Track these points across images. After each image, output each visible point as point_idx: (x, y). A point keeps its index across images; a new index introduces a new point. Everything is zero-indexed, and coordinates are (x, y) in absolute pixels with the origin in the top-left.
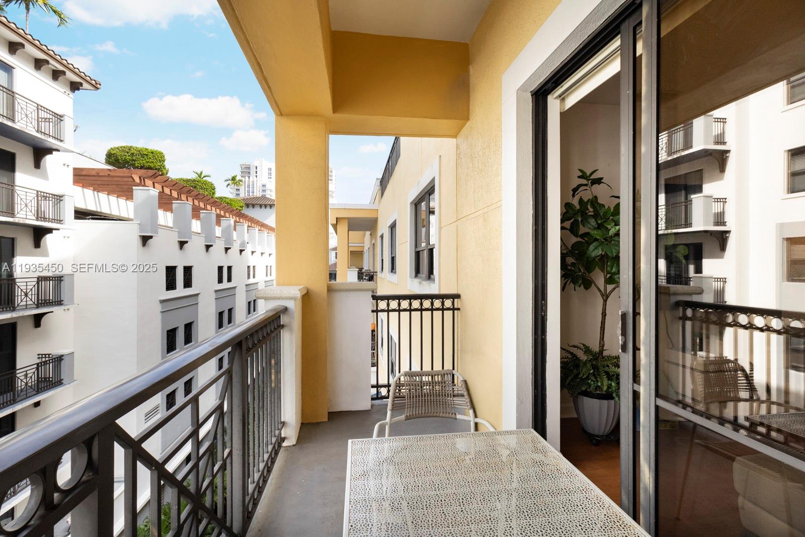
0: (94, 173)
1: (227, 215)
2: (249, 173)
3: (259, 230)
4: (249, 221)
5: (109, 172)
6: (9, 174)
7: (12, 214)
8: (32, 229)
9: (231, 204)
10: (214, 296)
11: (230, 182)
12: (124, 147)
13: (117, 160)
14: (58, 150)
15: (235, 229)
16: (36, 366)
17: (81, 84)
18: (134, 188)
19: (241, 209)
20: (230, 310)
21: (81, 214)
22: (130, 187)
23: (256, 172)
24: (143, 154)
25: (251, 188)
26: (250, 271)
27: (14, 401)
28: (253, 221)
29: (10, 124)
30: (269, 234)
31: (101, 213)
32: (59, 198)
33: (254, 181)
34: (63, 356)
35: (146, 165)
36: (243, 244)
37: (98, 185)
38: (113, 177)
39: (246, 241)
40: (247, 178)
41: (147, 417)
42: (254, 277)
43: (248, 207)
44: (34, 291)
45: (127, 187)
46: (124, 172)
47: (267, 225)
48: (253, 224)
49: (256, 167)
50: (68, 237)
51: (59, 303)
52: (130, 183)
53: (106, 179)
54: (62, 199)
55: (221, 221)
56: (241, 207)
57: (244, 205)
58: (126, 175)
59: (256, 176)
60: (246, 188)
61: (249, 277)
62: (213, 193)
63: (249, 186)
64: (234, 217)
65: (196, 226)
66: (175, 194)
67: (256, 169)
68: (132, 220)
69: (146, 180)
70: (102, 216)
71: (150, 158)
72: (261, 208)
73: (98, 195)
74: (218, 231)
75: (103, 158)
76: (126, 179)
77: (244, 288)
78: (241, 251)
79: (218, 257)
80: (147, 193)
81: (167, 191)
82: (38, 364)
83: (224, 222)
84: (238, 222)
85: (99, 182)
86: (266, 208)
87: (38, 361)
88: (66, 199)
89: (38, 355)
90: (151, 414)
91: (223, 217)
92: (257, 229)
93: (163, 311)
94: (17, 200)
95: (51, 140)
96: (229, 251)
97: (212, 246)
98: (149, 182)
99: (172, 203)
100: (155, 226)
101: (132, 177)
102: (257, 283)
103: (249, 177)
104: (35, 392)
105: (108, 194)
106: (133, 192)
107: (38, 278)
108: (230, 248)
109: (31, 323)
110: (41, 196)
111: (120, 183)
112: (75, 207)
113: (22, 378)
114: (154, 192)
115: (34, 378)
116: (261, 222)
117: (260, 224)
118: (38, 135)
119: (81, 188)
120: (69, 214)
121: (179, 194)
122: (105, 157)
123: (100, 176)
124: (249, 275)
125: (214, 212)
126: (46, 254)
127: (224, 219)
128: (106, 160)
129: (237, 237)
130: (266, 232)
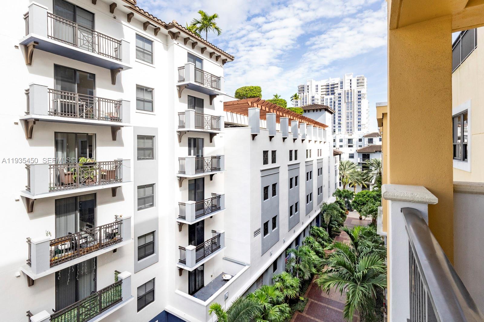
0: (231, 103)
1: (295, 118)
2: (304, 90)
3: (314, 126)
4: (307, 121)
5: (238, 102)
6: (202, 109)
7: (203, 128)
8: (209, 134)
9: (295, 112)
10: (287, 168)
11: (294, 98)
12: (243, 88)
13: (240, 95)
14: (218, 95)
15: (299, 127)
16: (211, 199)
17: (226, 60)
18: (249, 109)
19: (301, 113)
20: (296, 177)
21: (227, 125)
22: (246, 108)
23: (308, 89)
24: (251, 89)
25: (305, 100)
26: (308, 153)
27: (204, 214)
28: (310, 121)
29: (202, 86)
30: (320, 129)
31: (234, 123)
32: (218, 118)
33: (306, 95)
34: (220, 195)
35: (253, 95)
36: (304, 136)
37: (233, 109)
38: (240, 104)
39: (306, 134)
40: (302, 94)
41: (255, 234)
42: (310, 157)
43: (305, 112)
44: (210, 164)
45: (245, 108)
46: (243, 101)
47: (319, 123)
48: (309, 123)
49: (308, 86)
50: (222, 137)
51: (219, 169)
52: (246, 106)
53: (236, 106)
54: (220, 118)
55: (291, 123)
56: (301, 112)
57: (303, 111)
58: (245, 102)
59: (308, 92)
60: (302, 100)
61: (307, 157)
62: (286, 106)
63: (303, 99)
64: (299, 119)
65: (278, 126)
66: (267, 109)
67: (308, 87)
68: (247, 126)
69: (254, 103)
70: (234, 125)
71: (254, 91)
72: (314, 112)
73: (232, 114)
74: (290, 129)
75: (234, 95)
76: (244, 105)
77: (304, 164)
78: (303, 140)
79: (290, 145)
80: (255, 111)
81: (264, 108)
82: (212, 198)
83: (293, 123)
84: (301, 122)
85: (233, 108)
86: (317, 111)
87: (212, 197)
88: (222, 118)
89: (212, 193)
90: (257, 233)
91: (292, 120)
92: (312, 126)
93: (262, 176)
94: (205, 121)
95: (216, 90)
96: (296, 140)
97: (286, 138)
98: (255, 105)
99: (266, 115)
100: (258, 128)
101: (248, 103)
102: (312, 161)
103: (303, 93)
104: (211, 211)
105: (236, 114)
106: (248, 111)
107: (212, 157)
108: (296, 139)
109: (209, 178)
110: (213, 117)
111: (242, 107)
112: (225, 122)
113: (206, 204)
114: (258, 110)
115: (211, 205)
116: (315, 121)
117: (315, 122)
118: (211, 89)
119: (226, 112)
120: (223, 125)
121: (269, 109)
122: (235, 94)
123: (234, 105)
124: (307, 155)
125: (288, 117)
126: (214, 146)
127: (293, 121)
128: (235, 96)
129: (300, 132)
130: (318, 126)
